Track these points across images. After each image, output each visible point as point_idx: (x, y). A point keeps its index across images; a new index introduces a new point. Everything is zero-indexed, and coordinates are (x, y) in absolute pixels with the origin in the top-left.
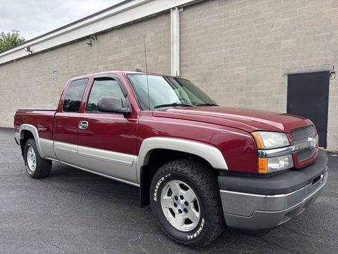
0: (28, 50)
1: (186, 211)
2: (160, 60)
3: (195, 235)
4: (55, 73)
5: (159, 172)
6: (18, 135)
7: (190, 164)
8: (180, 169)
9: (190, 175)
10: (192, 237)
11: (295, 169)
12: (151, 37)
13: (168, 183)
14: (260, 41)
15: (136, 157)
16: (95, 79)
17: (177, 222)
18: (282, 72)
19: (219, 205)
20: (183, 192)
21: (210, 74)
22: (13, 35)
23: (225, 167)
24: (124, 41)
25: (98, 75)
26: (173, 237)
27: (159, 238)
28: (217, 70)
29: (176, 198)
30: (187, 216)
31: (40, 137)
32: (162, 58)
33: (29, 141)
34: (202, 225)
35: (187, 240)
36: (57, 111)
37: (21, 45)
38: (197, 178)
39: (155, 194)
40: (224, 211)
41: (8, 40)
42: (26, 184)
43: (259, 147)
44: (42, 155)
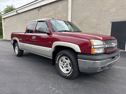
0: (17, 12)
1: (67, 67)
2: (64, 16)
3: (69, 75)
4: (26, 21)
5: (58, 54)
6: (12, 42)
7: (69, 51)
8: (65, 53)
9: (68, 54)
10: (68, 75)
11: (105, 53)
12: (61, 7)
13: (61, 57)
14: (102, 9)
15: (51, 49)
16: (38, 21)
17: (64, 70)
18: (110, 21)
19: (78, 64)
20: (66, 60)
21: (82, 21)
22: (11, 7)
23: (80, 51)
24: (51, 9)
25: (39, 20)
26: (62, 75)
27: (58, 76)
28: (85, 20)
29: (64, 62)
30: (67, 68)
31: (19, 42)
32: (65, 15)
33: (16, 43)
34: (72, 71)
35: (67, 76)
36: (25, 33)
37: (14, 10)
38: (71, 56)
39: (57, 61)
40: (79, 66)
41: (10, 8)
42: (15, 58)
43: (92, 45)
44: (20, 48)
